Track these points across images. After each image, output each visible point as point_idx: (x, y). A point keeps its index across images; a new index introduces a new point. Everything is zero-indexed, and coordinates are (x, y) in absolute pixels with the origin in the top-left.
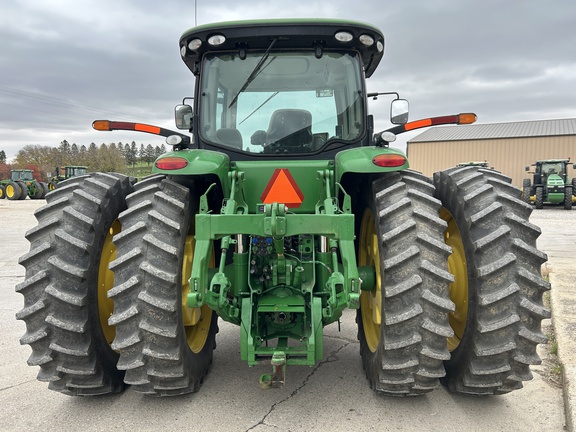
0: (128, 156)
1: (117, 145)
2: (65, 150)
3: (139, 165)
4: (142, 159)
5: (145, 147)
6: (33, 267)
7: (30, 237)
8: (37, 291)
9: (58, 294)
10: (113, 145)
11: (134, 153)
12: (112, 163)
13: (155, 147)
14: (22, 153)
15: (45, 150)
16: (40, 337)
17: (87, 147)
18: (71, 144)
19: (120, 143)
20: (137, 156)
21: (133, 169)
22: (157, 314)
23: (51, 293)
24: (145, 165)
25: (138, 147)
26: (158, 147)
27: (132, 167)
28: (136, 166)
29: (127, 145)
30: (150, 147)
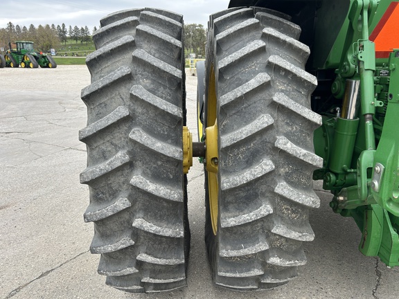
0: (60, 35)
1: (50, 26)
2: (11, 29)
3: (69, 42)
4: (71, 38)
5: (73, 28)
6: (103, 145)
7: (88, 98)
8: (115, 181)
9: (151, 187)
10: (48, 26)
11: (65, 32)
12: (49, 40)
13: (80, 28)
16: (124, 246)
17: (28, 28)
18: (15, 26)
19: (53, 25)
20: (67, 35)
21: (65, 45)
22: (293, 212)
23: (140, 186)
24: (74, 42)
25: (67, 28)
26: (82, 28)
27: (64, 44)
28: (67, 43)
29: (59, 26)
30: (76, 28)
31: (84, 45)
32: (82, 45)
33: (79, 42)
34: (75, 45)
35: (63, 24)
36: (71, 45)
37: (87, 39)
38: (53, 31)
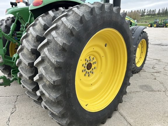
0: (142, 14)
3: (146, 17)
4: (147, 15)
5: (149, 10)
10: (138, 10)
11: (144, 13)
17: (130, 12)
19: (140, 10)
20: (145, 14)
21: (143, 18)
24: (148, 16)
25: (146, 11)
26: (153, 10)
27: (143, 17)
28: (144, 17)
29: (143, 10)
30: (150, 10)
32: (151, 17)
33: (150, 16)
34: (148, 18)
35: (145, 9)
36: (146, 18)
37: (154, 15)
38: (139, 13)
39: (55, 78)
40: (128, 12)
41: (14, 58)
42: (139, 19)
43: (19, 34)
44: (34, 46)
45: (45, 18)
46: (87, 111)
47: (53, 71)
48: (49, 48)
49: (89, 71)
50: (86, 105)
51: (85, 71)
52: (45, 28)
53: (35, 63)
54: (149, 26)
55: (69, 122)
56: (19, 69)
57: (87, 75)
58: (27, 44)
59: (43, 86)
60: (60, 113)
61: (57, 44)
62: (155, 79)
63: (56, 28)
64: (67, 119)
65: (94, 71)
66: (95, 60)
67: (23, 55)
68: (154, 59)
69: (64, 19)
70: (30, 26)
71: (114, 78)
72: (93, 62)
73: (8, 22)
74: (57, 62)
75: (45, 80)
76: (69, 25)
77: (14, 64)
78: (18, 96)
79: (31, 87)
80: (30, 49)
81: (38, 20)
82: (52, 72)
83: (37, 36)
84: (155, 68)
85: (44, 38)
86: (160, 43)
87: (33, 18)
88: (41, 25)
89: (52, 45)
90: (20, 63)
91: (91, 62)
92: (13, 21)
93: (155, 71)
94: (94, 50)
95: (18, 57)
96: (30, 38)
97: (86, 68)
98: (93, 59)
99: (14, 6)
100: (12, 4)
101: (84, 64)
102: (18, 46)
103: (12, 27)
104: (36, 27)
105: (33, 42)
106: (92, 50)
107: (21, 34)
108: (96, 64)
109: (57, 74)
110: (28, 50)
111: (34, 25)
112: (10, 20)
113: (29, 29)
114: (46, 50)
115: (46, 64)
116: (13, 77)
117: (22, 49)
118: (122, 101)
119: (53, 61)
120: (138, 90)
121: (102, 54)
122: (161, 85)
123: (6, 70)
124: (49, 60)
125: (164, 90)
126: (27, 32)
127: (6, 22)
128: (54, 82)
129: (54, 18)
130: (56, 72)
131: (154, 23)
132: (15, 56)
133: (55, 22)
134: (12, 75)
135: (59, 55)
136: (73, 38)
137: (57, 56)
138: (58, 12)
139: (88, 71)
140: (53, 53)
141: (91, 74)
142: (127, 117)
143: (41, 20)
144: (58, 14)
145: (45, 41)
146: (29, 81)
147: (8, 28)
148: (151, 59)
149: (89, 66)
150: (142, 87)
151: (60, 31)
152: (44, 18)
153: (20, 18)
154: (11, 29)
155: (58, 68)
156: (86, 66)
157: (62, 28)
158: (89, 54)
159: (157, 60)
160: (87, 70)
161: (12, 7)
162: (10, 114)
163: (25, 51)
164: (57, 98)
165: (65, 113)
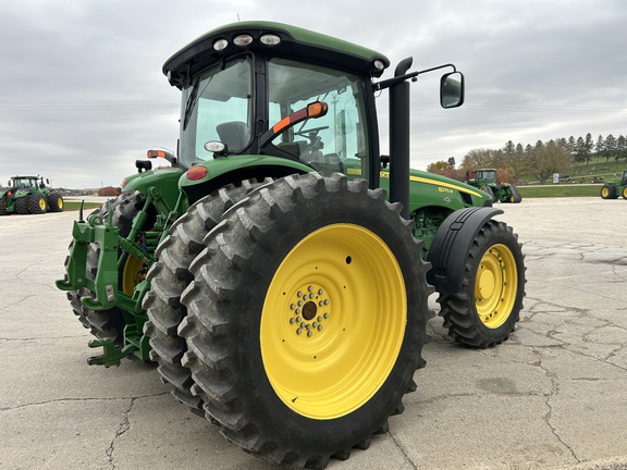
0: (580, 151)
1: (567, 139)
2: (510, 150)
3: (594, 161)
4: (598, 154)
5: (604, 139)
10: (563, 140)
11: (589, 147)
13: (617, 138)
14: (467, 158)
15: (487, 153)
19: (572, 138)
20: (593, 151)
21: (587, 166)
24: (604, 160)
25: (595, 140)
26: (622, 137)
27: (585, 163)
28: (590, 163)
29: (580, 138)
30: (610, 138)
31: (621, 163)
32: (617, 163)
33: (612, 159)
34: (604, 164)
36: (597, 165)
38: (569, 148)
39: (215, 321)
40: (524, 147)
41: (138, 292)
42: (570, 170)
43: (151, 237)
44: (183, 263)
45: (210, 205)
46: (292, 412)
47: (214, 308)
48: (210, 265)
49: (310, 322)
50: (293, 401)
51: (297, 321)
52: (209, 225)
53: (180, 329)
54: (606, 194)
55: (244, 424)
56: (149, 313)
57: (304, 332)
58: (169, 260)
59: (193, 340)
60: (225, 396)
61: (225, 257)
62: (539, 364)
63: (226, 228)
64: (239, 417)
65: (323, 322)
66: (324, 296)
67: (160, 282)
68: (568, 309)
69: (241, 212)
70: (179, 222)
71: (378, 345)
72: (319, 299)
73: (126, 207)
74: (221, 289)
75: (198, 328)
76: (248, 223)
77: (136, 306)
78: (134, 399)
79: (170, 353)
80: (174, 268)
81: (195, 207)
82: (212, 311)
83: (191, 242)
84: (555, 336)
85: (203, 247)
86: (617, 257)
87: (187, 201)
88: (200, 219)
89: (215, 260)
90: (151, 300)
91: (313, 300)
92: (139, 206)
93: (553, 342)
94: (320, 270)
95: (148, 288)
96: (176, 247)
97: (301, 315)
98: (319, 293)
99: (143, 170)
100: (140, 165)
101: (296, 303)
102: (146, 266)
103: (135, 221)
104: (191, 223)
105: (181, 256)
106: (313, 270)
107: (158, 238)
108: (329, 306)
109: (221, 314)
110: (171, 272)
111: (186, 220)
112: (133, 203)
113: (175, 228)
114: (203, 269)
115: (203, 295)
116: (128, 343)
117: (157, 271)
118: (403, 409)
119: (214, 288)
120: (471, 391)
121: (342, 282)
122: (548, 381)
123: (109, 329)
124: (208, 286)
125: (548, 392)
126: (170, 233)
127: (122, 208)
128: (214, 328)
129: (229, 204)
130: (218, 311)
131: (622, 185)
132: (140, 287)
133: (227, 216)
134: (125, 338)
135: (227, 277)
136: (254, 245)
137: (222, 280)
138: (239, 190)
139: (307, 322)
140: (216, 274)
141: (313, 331)
142: (409, 449)
143: (201, 210)
144: (238, 195)
145: (204, 252)
146: (169, 340)
147: (125, 222)
148: (557, 309)
149: (309, 311)
150: (484, 384)
151: (232, 234)
152: (208, 204)
153: (156, 199)
154: (133, 226)
155: (224, 302)
156: (301, 308)
157: (236, 227)
158: (308, 280)
159: (577, 310)
160: (303, 320)
161: (140, 171)
162: (114, 435)
163: (164, 274)
164: (219, 362)
165: (236, 399)
